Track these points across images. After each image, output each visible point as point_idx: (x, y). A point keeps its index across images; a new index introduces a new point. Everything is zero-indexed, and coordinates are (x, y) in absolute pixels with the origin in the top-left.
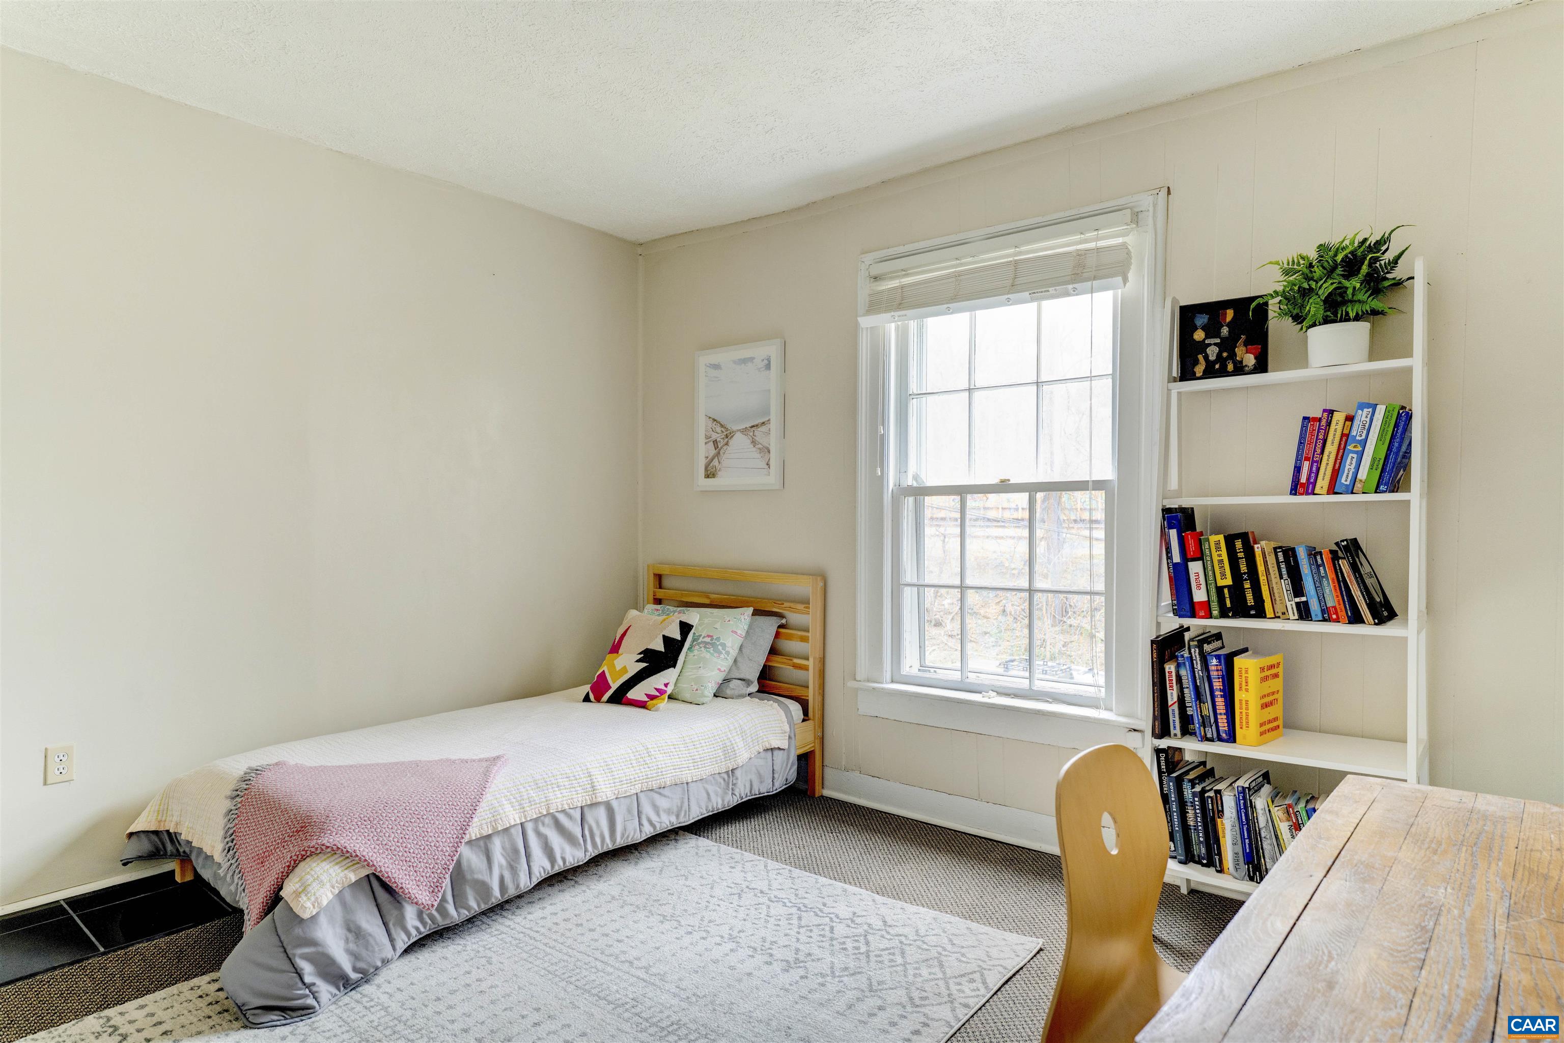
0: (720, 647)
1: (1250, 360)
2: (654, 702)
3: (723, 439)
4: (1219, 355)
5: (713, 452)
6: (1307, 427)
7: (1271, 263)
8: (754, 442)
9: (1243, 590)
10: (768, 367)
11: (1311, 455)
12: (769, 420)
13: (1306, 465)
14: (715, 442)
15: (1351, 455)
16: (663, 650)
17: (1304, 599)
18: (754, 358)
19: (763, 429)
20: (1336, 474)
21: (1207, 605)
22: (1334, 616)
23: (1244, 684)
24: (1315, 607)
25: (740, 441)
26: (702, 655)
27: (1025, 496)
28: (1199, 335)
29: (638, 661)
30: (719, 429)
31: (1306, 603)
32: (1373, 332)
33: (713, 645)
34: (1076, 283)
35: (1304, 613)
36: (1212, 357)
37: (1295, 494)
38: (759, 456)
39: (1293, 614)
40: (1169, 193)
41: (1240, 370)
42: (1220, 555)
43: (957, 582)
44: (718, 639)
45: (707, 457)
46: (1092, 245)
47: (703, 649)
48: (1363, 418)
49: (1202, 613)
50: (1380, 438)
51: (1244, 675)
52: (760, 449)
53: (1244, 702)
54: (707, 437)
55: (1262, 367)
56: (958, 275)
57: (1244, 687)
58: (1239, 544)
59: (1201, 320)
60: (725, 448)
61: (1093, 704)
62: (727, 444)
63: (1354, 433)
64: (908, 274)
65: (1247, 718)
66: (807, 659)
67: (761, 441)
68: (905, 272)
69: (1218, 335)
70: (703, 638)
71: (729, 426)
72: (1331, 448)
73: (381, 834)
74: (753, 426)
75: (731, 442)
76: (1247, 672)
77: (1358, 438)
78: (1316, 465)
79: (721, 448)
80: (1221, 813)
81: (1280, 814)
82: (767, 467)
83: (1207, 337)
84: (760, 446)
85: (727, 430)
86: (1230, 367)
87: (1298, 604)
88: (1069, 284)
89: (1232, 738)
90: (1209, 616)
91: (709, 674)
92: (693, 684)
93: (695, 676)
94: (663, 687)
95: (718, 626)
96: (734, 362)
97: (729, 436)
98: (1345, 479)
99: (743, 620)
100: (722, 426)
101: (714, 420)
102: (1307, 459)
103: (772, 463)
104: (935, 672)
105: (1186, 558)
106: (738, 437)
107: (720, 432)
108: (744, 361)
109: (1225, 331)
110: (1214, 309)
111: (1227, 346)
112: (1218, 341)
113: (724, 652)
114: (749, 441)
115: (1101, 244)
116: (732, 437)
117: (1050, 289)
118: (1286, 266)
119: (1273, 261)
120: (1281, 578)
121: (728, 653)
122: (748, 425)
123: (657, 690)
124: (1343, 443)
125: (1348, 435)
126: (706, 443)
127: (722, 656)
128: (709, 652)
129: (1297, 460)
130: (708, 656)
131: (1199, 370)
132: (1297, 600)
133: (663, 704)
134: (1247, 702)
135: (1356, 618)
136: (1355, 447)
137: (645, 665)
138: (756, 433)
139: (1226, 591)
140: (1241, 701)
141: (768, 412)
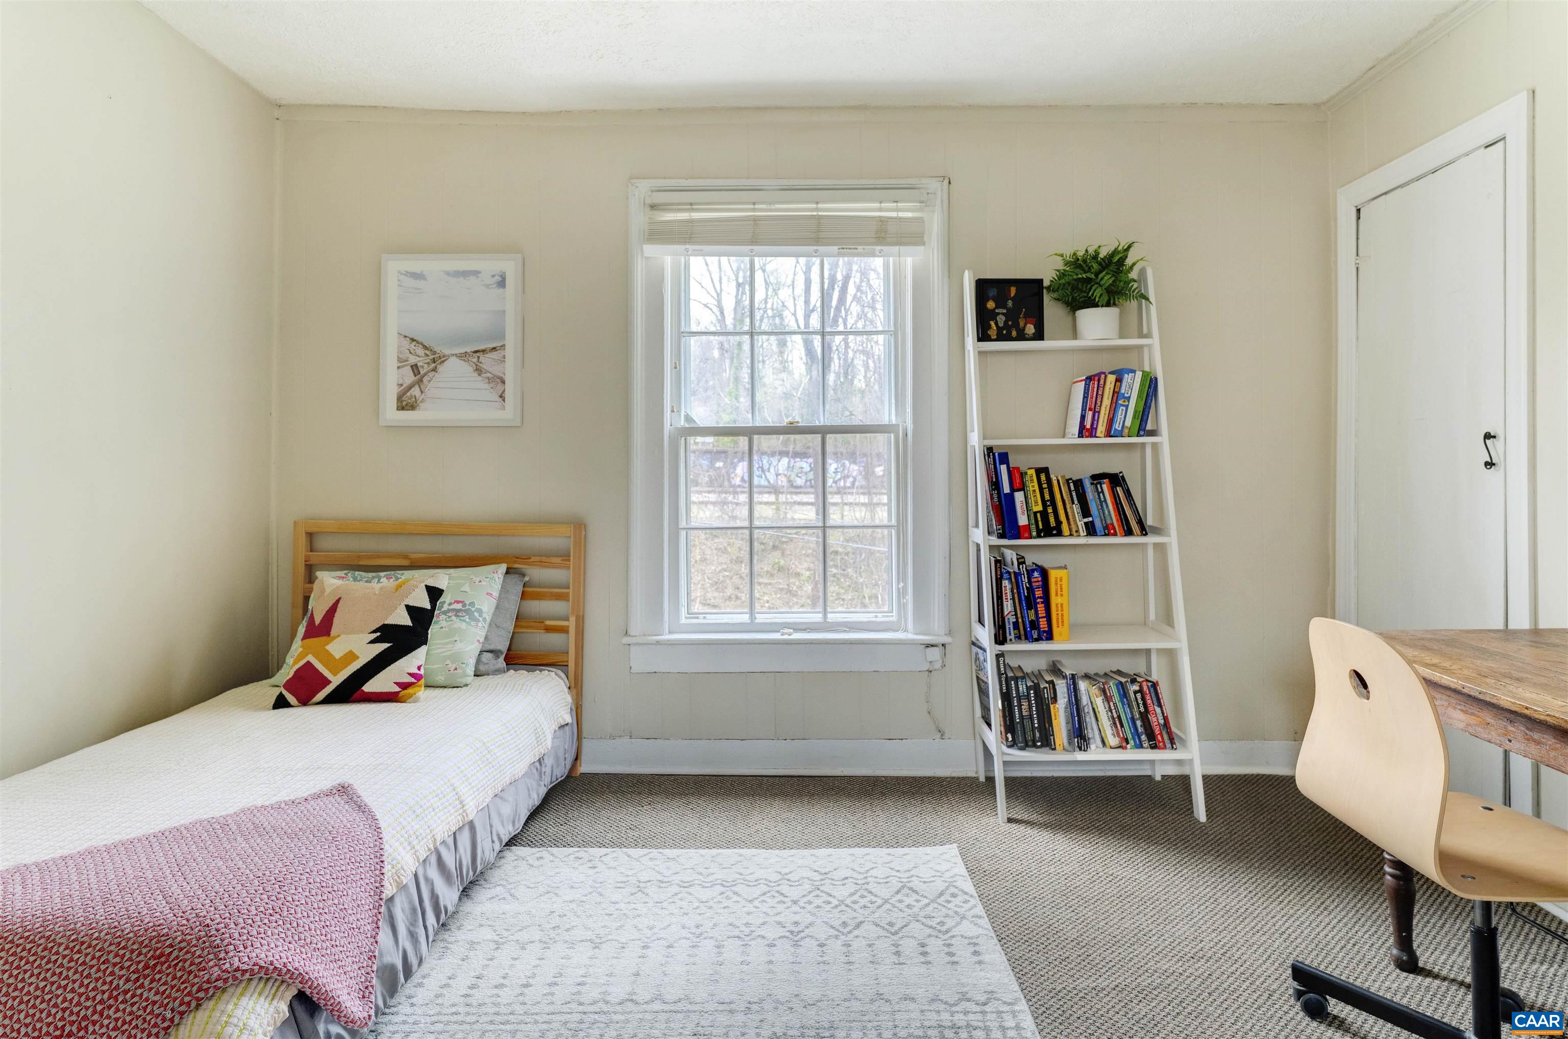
0: (476, 614)
1: (1030, 329)
2: (410, 691)
3: (428, 363)
4: (1006, 322)
5: (410, 378)
6: (1089, 385)
7: (1056, 254)
8: (479, 370)
9: (1047, 513)
10: (502, 284)
11: (1093, 407)
12: (503, 346)
13: (1089, 415)
14: (415, 368)
15: (1122, 408)
16: (410, 624)
17: (1090, 519)
18: (479, 272)
19: (494, 355)
20: (1111, 422)
21: (1028, 527)
22: (1112, 531)
23: (1059, 590)
24: (1098, 525)
25: (454, 369)
26: (455, 626)
27: (819, 437)
28: (991, 305)
29: (373, 642)
30: (420, 351)
31: (1092, 523)
32: (1121, 315)
33: (468, 612)
34: (883, 245)
35: (1091, 530)
36: (1001, 325)
37: (1083, 437)
38: (487, 386)
39: (1083, 532)
40: (950, 183)
41: (1021, 337)
42: (1033, 486)
43: (746, 524)
44: (472, 604)
45: (401, 385)
46: (894, 214)
47: (454, 618)
48: (1129, 381)
49: (1026, 535)
50: (1139, 396)
51: (1059, 583)
52: (488, 378)
53: (1059, 606)
54: (400, 360)
55: (1039, 335)
56: (755, 220)
57: (1059, 593)
58: (1043, 477)
59: (993, 292)
60: (431, 374)
61: (886, 628)
62: (435, 370)
63: (1123, 391)
64: (692, 209)
65: (1062, 618)
66: (568, 620)
67: (490, 369)
68: (691, 206)
69: (1005, 307)
70: (450, 604)
71: (437, 349)
72: (1107, 402)
73: (301, 929)
74: (476, 352)
75: (441, 369)
76: (1061, 580)
77: (1126, 395)
78: (1096, 412)
79: (425, 374)
80: (1055, 699)
81: (1097, 691)
82: (501, 399)
83: (997, 307)
84: (488, 375)
85: (435, 353)
86: (1014, 334)
87: (1086, 524)
88: (878, 245)
89: (1050, 636)
90: (1030, 537)
91: (468, 649)
92: (448, 662)
93: (450, 653)
94: (416, 671)
95: (466, 588)
96: (448, 273)
97: (437, 360)
98: (1117, 426)
99: (497, 580)
100: (425, 348)
101: (413, 340)
102: (1090, 410)
103: (508, 395)
104: (705, 618)
105: (1013, 489)
106: (452, 363)
107: (423, 355)
108: (465, 274)
109: (1010, 303)
110: (1002, 284)
111: (1012, 316)
112: (1005, 311)
113: (481, 619)
114: (471, 369)
115: (901, 214)
116: (443, 362)
117: (859, 247)
118: (1068, 258)
119: (1058, 252)
120: (1073, 503)
121: (485, 620)
122: (469, 349)
123: (412, 675)
124: (1115, 398)
125: (1118, 393)
126: (398, 368)
127: (480, 624)
128: (464, 621)
129: (1082, 410)
130: (464, 626)
131: (993, 332)
132: (1086, 520)
133: (422, 693)
134: (1062, 605)
135: (1129, 532)
136: (1124, 401)
137: (386, 645)
138: (482, 359)
139: (1038, 515)
140: (1057, 605)
141: (502, 336)
